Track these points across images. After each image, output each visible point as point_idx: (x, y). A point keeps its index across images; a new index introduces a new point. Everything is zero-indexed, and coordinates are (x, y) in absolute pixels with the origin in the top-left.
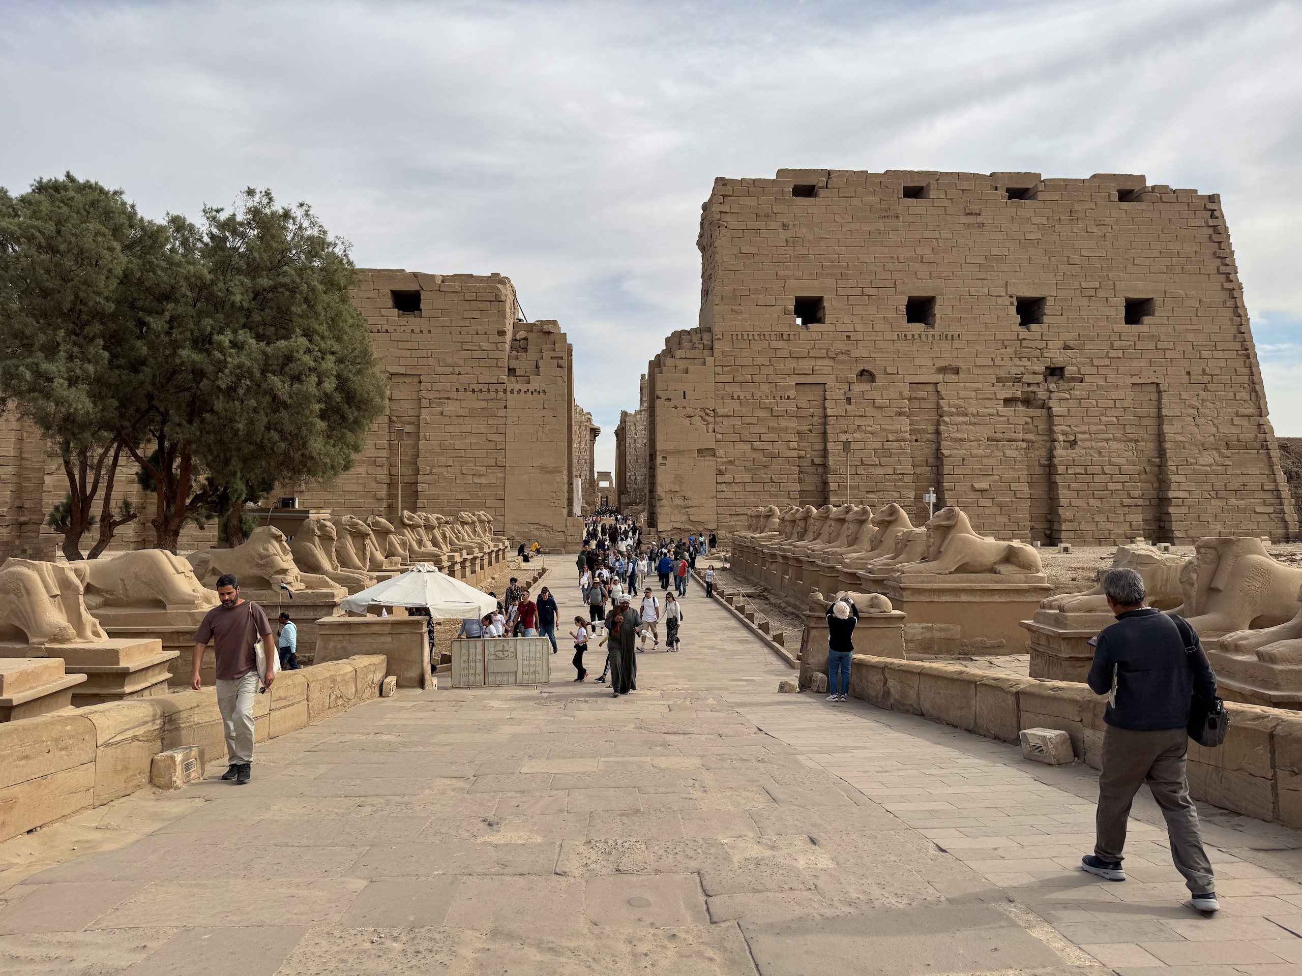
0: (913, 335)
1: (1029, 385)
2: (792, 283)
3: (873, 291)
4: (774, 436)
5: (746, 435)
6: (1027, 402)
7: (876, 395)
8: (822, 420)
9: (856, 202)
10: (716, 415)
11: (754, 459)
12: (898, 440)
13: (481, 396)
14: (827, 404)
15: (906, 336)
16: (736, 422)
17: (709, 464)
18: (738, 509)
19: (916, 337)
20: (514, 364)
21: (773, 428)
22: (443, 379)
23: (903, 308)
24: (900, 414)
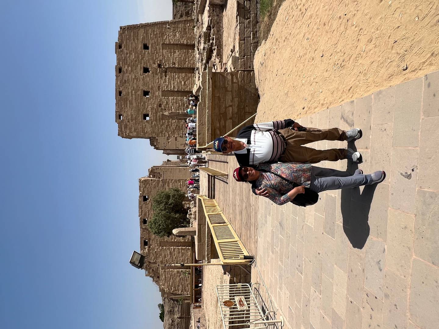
1: (162, 72)
3: (142, 103)
6: (166, 72)
7: (164, 104)
12: (174, 99)
15: (151, 97)
17: (179, 139)
24: (168, 99)
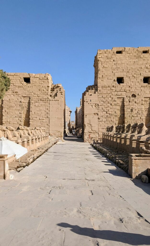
0: (145, 86)
2: (116, 74)
3: (135, 76)
4: (112, 110)
5: (105, 110)
7: (136, 100)
8: (123, 106)
9: (131, 55)
10: (98, 105)
11: (107, 116)
12: (141, 111)
13: (44, 101)
14: (125, 102)
15: (143, 86)
16: (103, 107)
17: (97, 117)
18: (103, 127)
19: (146, 86)
20: (51, 94)
21: (112, 108)
22: (35, 97)
23: (142, 80)
24: (142, 104)
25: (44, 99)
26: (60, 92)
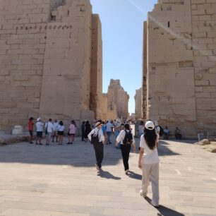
13: (31, 31)
17: (189, 72)
25: (33, 26)
26: (77, 6)
